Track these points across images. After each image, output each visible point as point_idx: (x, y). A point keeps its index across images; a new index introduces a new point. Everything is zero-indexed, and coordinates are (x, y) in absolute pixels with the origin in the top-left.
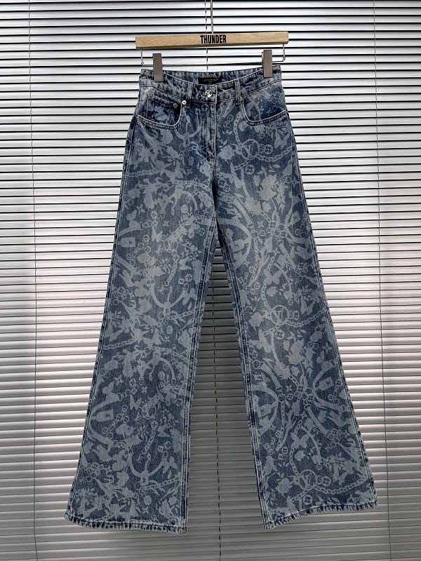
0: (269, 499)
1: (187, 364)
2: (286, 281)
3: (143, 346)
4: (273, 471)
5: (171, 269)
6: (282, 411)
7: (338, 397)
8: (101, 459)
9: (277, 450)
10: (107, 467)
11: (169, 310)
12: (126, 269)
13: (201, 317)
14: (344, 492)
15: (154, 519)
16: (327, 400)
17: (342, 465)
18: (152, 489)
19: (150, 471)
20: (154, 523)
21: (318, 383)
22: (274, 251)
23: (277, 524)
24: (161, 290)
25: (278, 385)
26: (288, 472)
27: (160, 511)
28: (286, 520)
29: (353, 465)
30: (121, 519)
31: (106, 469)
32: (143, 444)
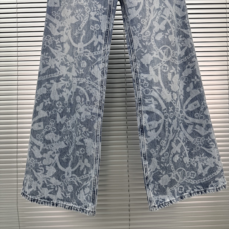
0: (153, 189)
1: (98, 90)
2: (170, 27)
3: (67, 78)
4: (156, 169)
5: (84, 18)
6: (166, 126)
7: (203, 114)
8: (35, 156)
9: (161, 154)
10: (39, 162)
11: (82, 49)
12: (52, 22)
13: (108, 55)
14: (207, 180)
15: (74, 202)
16: (194, 117)
17: (205, 162)
18: (74, 180)
19: (73, 168)
20: (74, 206)
21: (187, 106)
22: (161, 7)
23: (160, 208)
24: (75, 34)
25: (164, 107)
26: (168, 170)
27: (78, 197)
28: (166, 204)
29: (213, 160)
30: (49, 199)
31: (38, 163)
32: (67, 148)
